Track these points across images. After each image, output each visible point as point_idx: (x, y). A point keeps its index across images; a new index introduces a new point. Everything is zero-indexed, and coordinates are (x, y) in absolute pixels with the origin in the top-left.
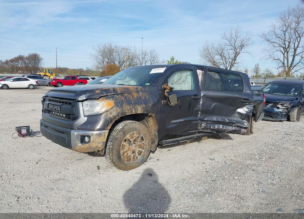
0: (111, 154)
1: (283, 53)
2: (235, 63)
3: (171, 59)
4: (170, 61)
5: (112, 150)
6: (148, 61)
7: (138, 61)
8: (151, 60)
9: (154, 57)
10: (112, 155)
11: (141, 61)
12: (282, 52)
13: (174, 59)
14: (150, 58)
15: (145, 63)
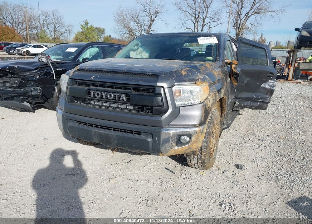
0: (204, 154)
1: (194, 23)
2: (151, 30)
3: (85, 22)
4: (84, 26)
5: (206, 149)
6: (50, 23)
7: (38, 24)
8: (55, 23)
9: (58, 20)
10: (206, 154)
11: (41, 23)
12: (193, 21)
13: (88, 23)
14: (53, 21)
15: (46, 26)
